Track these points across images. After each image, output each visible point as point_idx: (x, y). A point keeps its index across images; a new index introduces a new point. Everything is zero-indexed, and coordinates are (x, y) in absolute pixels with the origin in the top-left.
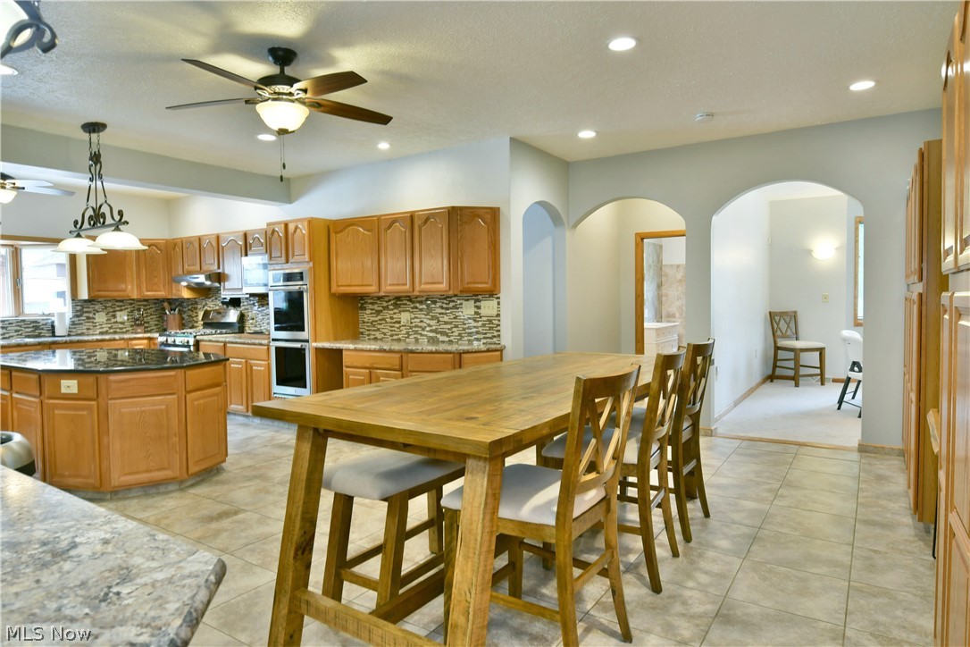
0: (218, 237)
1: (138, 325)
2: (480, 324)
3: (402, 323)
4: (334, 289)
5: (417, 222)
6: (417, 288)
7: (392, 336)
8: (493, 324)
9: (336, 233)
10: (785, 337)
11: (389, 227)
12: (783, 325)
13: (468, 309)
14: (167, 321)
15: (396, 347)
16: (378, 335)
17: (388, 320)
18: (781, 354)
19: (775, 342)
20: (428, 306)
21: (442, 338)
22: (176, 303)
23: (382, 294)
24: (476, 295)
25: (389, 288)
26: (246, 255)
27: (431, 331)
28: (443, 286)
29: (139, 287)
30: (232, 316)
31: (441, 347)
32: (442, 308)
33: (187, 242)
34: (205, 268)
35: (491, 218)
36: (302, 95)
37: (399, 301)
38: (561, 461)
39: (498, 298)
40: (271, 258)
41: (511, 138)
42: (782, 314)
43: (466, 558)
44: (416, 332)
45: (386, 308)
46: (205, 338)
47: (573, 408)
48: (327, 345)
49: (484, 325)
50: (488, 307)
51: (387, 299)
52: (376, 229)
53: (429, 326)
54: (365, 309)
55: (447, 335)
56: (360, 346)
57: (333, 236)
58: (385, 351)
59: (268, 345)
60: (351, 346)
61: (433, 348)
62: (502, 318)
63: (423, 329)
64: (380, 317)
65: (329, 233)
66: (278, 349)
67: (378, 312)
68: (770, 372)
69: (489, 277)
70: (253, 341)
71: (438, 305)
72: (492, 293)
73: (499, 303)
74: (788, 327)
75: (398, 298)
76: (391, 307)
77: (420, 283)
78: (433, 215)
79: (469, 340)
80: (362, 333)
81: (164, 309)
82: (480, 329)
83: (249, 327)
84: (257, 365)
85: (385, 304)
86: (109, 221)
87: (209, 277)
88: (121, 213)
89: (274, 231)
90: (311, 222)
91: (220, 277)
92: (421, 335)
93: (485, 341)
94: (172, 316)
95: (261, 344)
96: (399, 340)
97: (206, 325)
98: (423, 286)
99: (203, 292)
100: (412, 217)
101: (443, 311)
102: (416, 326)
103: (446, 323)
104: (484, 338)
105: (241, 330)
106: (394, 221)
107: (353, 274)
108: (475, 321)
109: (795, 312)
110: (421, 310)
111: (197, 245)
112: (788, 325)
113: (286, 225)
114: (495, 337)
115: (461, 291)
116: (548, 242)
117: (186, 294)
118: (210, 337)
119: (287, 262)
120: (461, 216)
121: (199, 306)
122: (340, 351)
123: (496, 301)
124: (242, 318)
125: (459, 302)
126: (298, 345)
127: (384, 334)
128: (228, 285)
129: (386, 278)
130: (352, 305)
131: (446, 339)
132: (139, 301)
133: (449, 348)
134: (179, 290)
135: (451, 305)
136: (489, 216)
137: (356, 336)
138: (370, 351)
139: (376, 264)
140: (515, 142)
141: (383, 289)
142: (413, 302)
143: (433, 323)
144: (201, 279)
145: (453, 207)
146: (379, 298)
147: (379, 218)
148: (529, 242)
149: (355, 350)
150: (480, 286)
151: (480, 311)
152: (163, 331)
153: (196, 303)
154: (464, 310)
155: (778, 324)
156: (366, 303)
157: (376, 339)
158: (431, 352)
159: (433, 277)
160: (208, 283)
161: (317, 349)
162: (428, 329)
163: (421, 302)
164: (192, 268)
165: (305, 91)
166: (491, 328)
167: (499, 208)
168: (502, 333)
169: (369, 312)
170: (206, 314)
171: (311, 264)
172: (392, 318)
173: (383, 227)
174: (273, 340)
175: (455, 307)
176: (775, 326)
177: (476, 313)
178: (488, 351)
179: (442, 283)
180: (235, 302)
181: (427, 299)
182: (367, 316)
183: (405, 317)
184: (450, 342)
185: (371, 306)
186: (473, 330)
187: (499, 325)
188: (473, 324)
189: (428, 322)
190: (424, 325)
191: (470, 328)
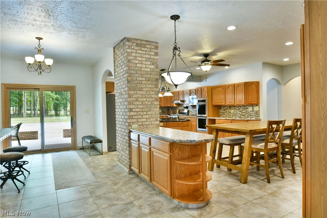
0: (183, 91)
1: (164, 113)
2: (254, 113)
3: (231, 113)
4: (213, 104)
5: (236, 86)
6: (236, 103)
7: (228, 116)
8: (257, 113)
9: (214, 90)
11: (228, 88)
13: (250, 109)
14: (170, 112)
15: (230, 119)
16: (224, 116)
17: (228, 112)
20: (239, 108)
21: (242, 117)
22: (172, 108)
23: (226, 105)
24: (252, 105)
25: (228, 103)
26: (190, 96)
27: (240, 115)
28: (243, 103)
29: (164, 104)
30: (186, 111)
31: (242, 119)
33: (175, 92)
34: (180, 99)
35: (257, 84)
36: (211, 64)
37: (230, 107)
38: (265, 139)
39: (259, 106)
40: (197, 96)
41: (263, 63)
43: (246, 151)
44: (235, 115)
45: (227, 109)
46: (180, 116)
47: (267, 127)
48: (212, 118)
49: (255, 113)
50: (256, 108)
51: (227, 106)
52: (224, 88)
53: (239, 113)
54: (221, 109)
55: (244, 116)
56: (220, 118)
57: (213, 90)
58: (227, 120)
59: (196, 118)
60: (218, 118)
61: (240, 119)
62: (260, 111)
63: (237, 114)
64: (225, 111)
65: (212, 90)
66: (198, 119)
67: (225, 110)
69: (256, 100)
70: (192, 117)
71: (242, 108)
72: (257, 105)
73: (259, 107)
75: (230, 106)
76: (228, 108)
77: (237, 102)
78: (240, 84)
79: (250, 117)
80: (220, 115)
81: (169, 109)
82: (254, 114)
83: (190, 114)
84: (194, 123)
85: (227, 108)
86: (166, 90)
87: (181, 101)
88: (169, 88)
89: (198, 90)
90: (208, 87)
91: (183, 101)
92: (237, 116)
93: (255, 118)
94: (171, 111)
95: (194, 118)
96: (230, 117)
97: (179, 113)
98: (237, 103)
99: (179, 105)
100: (234, 85)
101: (243, 109)
102: (235, 114)
103: (244, 113)
104: (255, 117)
105: (188, 115)
106: (229, 86)
107: (219, 100)
108: (252, 112)
110: (237, 109)
111: (178, 93)
113: (201, 88)
114: (258, 116)
115: (248, 104)
116: (276, 89)
117: (175, 105)
118: (182, 116)
119: (201, 97)
120: (248, 84)
121: (177, 109)
122: (215, 120)
123: (258, 107)
124: (188, 111)
125: (247, 107)
126: (204, 118)
127: (226, 116)
128: (185, 103)
129: (227, 101)
130: (218, 108)
131: (244, 117)
132: (164, 107)
133: (244, 119)
134: (173, 104)
135: (245, 108)
136: (256, 84)
137: (219, 116)
138: (223, 119)
139: (224, 97)
140: (264, 64)
141: (226, 104)
142: (234, 107)
143: (240, 113)
144: (179, 102)
145: (246, 82)
146: (225, 106)
147: (225, 85)
148: (269, 90)
149: (219, 119)
150: (254, 103)
151: (254, 109)
152: (169, 115)
153: (177, 108)
154: (249, 109)
156: (221, 107)
157: (224, 117)
158: (240, 120)
159: (240, 100)
160: (181, 103)
161: (209, 119)
162: (239, 114)
163: (237, 107)
164: (177, 99)
165: (211, 63)
166: (257, 114)
167: (259, 82)
168: (260, 115)
169: (222, 110)
170: (179, 110)
171: (208, 98)
172: (228, 111)
173: (226, 88)
174: (198, 117)
175: (246, 108)
177: (253, 110)
178: (256, 120)
179: (242, 102)
180: (187, 107)
181: (238, 106)
182: (222, 111)
183: (232, 111)
184: (245, 118)
185: (223, 108)
186: (252, 115)
187: (259, 113)
188: (252, 113)
189: (239, 112)
190: (237, 113)
191: (251, 114)
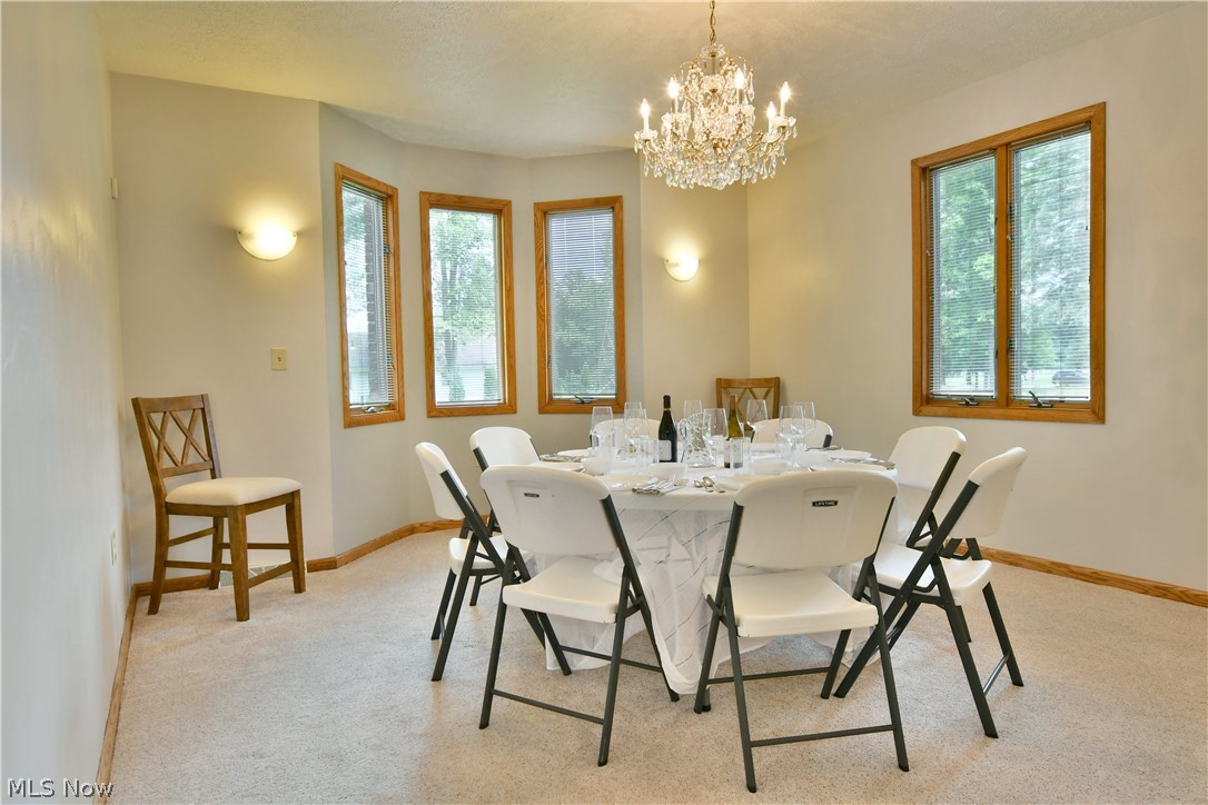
10: (182, 470)
12: (175, 440)
18: (179, 525)
19: (159, 492)
42: (169, 406)
68: (147, 575)
74: (189, 440)
109: (203, 398)
112: (188, 433)
155: (160, 435)
176: (155, 441)
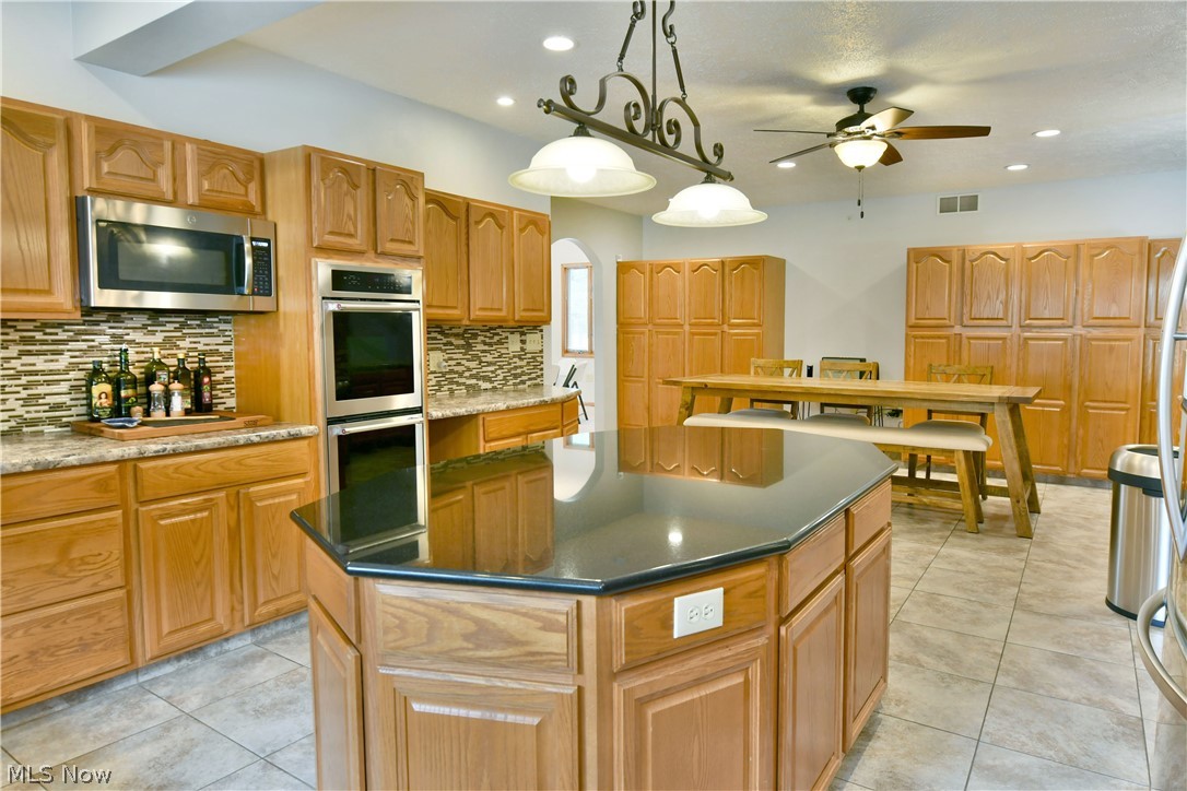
2: (525, 361)
8: (537, 362)
13: (513, 344)
20: (466, 341)
21: (483, 385)
24: (521, 327)
27: (472, 377)
32: (485, 343)
39: (542, 330)
44: (451, 381)
49: (528, 364)
50: (533, 342)
53: (469, 369)
55: (490, 380)
62: (545, 354)
63: (461, 375)
71: (480, 339)
73: (542, 337)
79: (514, 385)
82: (525, 369)
92: (458, 384)
101: (486, 348)
102: (451, 372)
103: (489, 364)
104: (530, 379)
108: (520, 359)
110: (458, 347)
114: (538, 376)
123: (539, 334)
125: (504, 335)
131: (489, 386)
135: (496, 338)
142: (447, 336)
143: (473, 365)
150: (523, 314)
151: (525, 347)
154: (509, 345)
162: (467, 374)
163: (457, 336)
166: (535, 367)
168: (544, 372)
175: (500, 342)
177: (522, 349)
181: (465, 331)
186: (519, 371)
187: (542, 363)
188: (519, 363)
189: (467, 364)
190: (460, 369)
191: (516, 368)
